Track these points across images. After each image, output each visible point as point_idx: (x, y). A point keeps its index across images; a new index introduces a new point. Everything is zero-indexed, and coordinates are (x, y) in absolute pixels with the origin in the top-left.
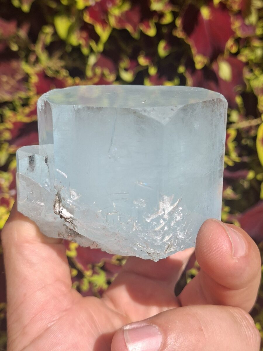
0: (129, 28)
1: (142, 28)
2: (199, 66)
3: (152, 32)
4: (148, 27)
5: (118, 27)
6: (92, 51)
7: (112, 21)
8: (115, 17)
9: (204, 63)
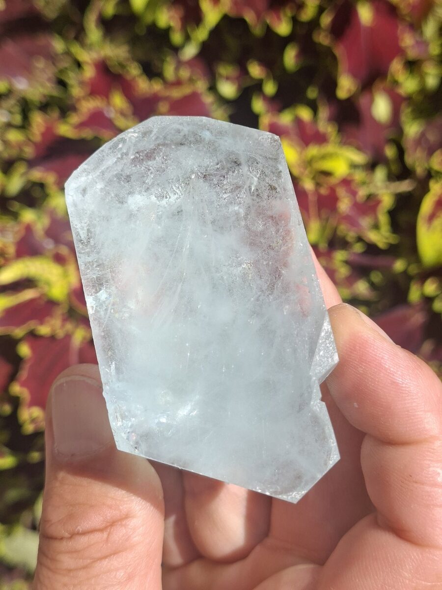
0: (250, 17)
1: (270, 20)
2: (342, 94)
3: (283, 28)
4: (279, 18)
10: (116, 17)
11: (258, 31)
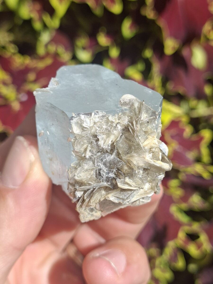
0: (90, 2)
1: (106, 3)
2: (168, 51)
3: (117, 9)
6: (45, 26)
9: (175, 48)
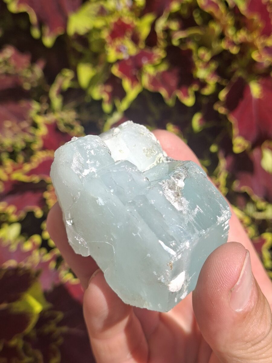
0: (164, 92)
1: (179, 94)
2: (237, 149)
3: (189, 101)
4: (186, 95)
5: (151, 88)
7: (145, 81)
8: (149, 76)
9: (244, 147)
10: (70, 89)
11: (170, 102)
